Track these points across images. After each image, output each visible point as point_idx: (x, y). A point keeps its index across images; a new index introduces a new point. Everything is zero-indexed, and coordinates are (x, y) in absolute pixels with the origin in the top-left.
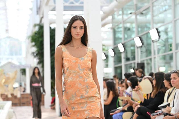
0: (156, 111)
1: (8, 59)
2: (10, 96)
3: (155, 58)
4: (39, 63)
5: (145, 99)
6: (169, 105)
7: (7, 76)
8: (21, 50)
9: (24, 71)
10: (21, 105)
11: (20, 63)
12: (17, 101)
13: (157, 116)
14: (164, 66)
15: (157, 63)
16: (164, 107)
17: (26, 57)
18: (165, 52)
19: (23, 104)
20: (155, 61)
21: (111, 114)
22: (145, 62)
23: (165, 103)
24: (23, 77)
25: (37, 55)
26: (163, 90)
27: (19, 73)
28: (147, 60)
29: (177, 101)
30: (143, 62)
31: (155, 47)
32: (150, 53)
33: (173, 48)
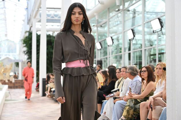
0: (109, 94)
1: (6, 55)
2: (7, 81)
3: (109, 57)
4: (28, 59)
5: (102, 86)
6: (119, 90)
7: (5, 67)
8: (15, 49)
9: (17, 64)
10: (15, 88)
11: (15, 58)
12: (12, 85)
13: (110, 98)
14: (116, 63)
15: (111, 61)
16: (116, 91)
17: (20, 54)
18: (116, 53)
20: (109, 59)
23: (116, 89)
24: (16, 68)
25: (27, 53)
26: (115, 80)
27: (14, 65)
28: (104, 59)
29: (124, 87)
30: (101, 60)
31: (110, 50)
32: (106, 54)
33: (123, 50)
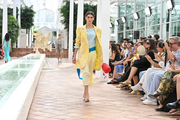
1: (44, 24)
2: (44, 50)
3: (147, 28)
4: (65, 28)
7: (43, 36)
8: (53, 18)
9: (55, 33)
10: (52, 57)
11: (52, 27)
12: (49, 54)
17: (57, 23)
18: (154, 24)
19: (54, 56)
20: (147, 30)
22: (140, 31)
24: (54, 37)
25: (64, 22)
27: (52, 34)
28: (141, 29)
30: (138, 30)
31: (147, 20)
32: (144, 24)
33: (161, 21)
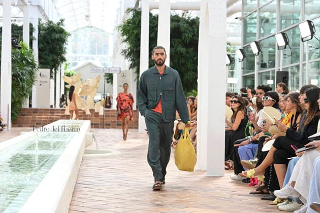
1: (87, 58)
2: (88, 113)
3: (304, 65)
4: (132, 66)
7: (86, 84)
8: (106, 46)
9: (110, 78)
10: (105, 126)
11: (104, 64)
12: (98, 121)
14: (317, 78)
15: (306, 72)
17: (114, 56)
19: (108, 126)
20: (303, 69)
21: (235, 145)
22: (289, 70)
23: (319, 133)
24: (108, 85)
25: (129, 54)
27: (103, 80)
28: (292, 68)
30: (284, 70)
31: (305, 48)
32: (298, 57)
